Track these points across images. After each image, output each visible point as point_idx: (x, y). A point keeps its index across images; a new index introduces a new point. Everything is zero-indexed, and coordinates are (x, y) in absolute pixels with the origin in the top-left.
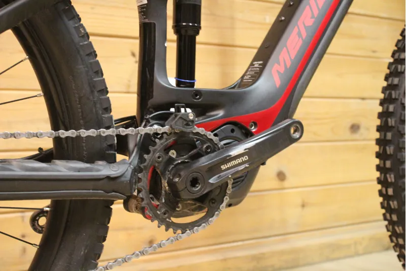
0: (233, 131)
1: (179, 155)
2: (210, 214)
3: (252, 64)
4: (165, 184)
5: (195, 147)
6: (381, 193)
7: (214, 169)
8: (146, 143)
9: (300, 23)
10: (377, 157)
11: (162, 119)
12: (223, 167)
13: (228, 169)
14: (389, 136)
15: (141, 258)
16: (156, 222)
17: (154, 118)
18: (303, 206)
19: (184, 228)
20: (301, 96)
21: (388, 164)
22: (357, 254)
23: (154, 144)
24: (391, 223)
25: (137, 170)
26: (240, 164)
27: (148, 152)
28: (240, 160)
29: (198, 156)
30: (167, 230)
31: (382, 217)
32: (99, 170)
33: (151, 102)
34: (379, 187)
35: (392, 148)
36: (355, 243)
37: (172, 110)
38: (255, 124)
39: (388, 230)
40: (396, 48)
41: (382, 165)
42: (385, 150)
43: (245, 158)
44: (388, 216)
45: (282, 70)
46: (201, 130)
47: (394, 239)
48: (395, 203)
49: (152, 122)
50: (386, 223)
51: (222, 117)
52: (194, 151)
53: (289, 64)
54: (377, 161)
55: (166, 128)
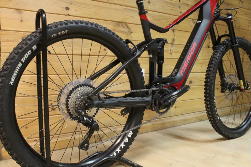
0: (172, 88)
1: (160, 95)
2: (168, 110)
3: (174, 70)
4: (157, 102)
5: (163, 92)
6: (205, 103)
7: (169, 98)
8: (153, 92)
9: (187, 59)
10: (204, 93)
11: (156, 86)
12: (171, 98)
13: (173, 98)
14: (208, 88)
15: (153, 120)
16: (156, 112)
17: (154, 86)
18: (176, 108)
19: (162, 113)
20: (187, 78)
21: (208, 95)
22: (192, 123)
23: (156, 93)
24: (208, 111)
25: (152, 99)
26: (175, 97)
27: (154, 94)
28: (175, 96)
29: (165, 95)
30: (158, 114)
31: (205, 110)
32: (145, 99)
33: (153, 82)
34: (205, 101)
35: (209, 91)
36: (191, 119)
37: (158, 83)
38: (177, 86)
39: (207, 113)
40: (209, 63)
41: (206, 95)
42: (207, 92)
43: (177, 95)
44: (207, 109)
45: (183, 72)
46: (165, 88)
47: (209, 116)
48: (210, 106)
49: (154, 87)
50: (207, 111)
51: (169, 85)
52: (164, 94)
53: (185, 70)
54: (204, 94)
55: (158, 89)
